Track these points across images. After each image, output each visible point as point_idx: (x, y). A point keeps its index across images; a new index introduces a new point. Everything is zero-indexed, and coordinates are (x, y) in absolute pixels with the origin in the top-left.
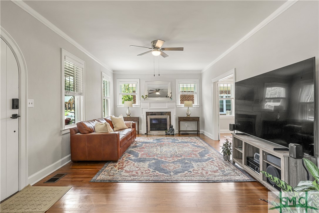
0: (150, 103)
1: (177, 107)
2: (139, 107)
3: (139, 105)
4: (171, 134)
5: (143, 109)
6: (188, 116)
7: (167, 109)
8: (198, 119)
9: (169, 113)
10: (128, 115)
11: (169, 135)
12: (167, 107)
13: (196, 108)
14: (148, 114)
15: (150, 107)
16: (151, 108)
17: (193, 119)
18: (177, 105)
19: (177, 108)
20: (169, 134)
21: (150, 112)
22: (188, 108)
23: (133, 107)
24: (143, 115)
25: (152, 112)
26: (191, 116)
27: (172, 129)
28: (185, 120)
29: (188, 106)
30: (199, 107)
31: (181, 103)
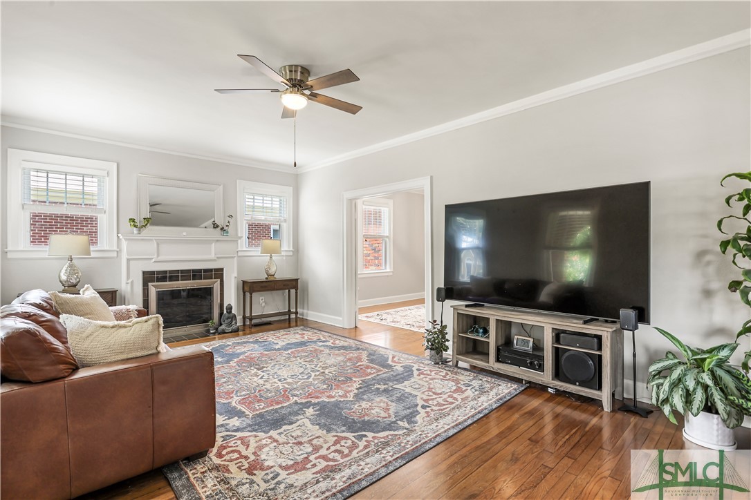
0: (158, 244)
1: (240, 254)
2: (115, 254)
3: (115, 248)
4: (230, 329)
5: (131, 262)
6: (271, 279)
7: (215, 260)
8: (294, 283)
9: (218, 273)
10: (66, 285)
11: (223, 332)
12: (213, 256)
13: (286, 256)
14: (149, 277)
15: (158, 255)
16: (161, 258)
17: (284, 285)
18: (239, 249)
19: (240, 256)
20: (223, 330)
21: (158, 272)
22: (271, 257)
23: (93, 255)
24: (132, 282)
25: (165, 272)
26: (278, 277)
27: (231, 315)
28: (266, 287)
29: (270, 252)
30: (291, 254)
31: (250, 244)
